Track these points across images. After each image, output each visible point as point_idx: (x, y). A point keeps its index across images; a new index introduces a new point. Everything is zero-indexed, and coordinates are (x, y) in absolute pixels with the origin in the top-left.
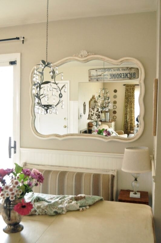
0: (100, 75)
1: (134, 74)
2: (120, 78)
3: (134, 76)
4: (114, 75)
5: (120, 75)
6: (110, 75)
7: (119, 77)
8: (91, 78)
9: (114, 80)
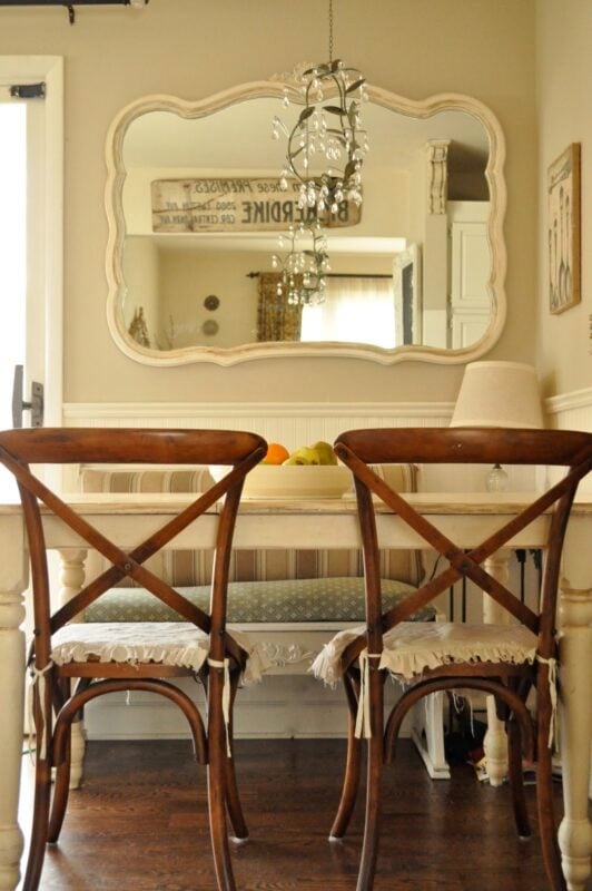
0: (203, 207)
1: (343, 206)
2: (285, 220)
3: (343, 215)
4: (259, 209)
5: (288, 209)
6: (246, 207)
7: (282, 215)
8: (162, 218)
9: (260, 230)
